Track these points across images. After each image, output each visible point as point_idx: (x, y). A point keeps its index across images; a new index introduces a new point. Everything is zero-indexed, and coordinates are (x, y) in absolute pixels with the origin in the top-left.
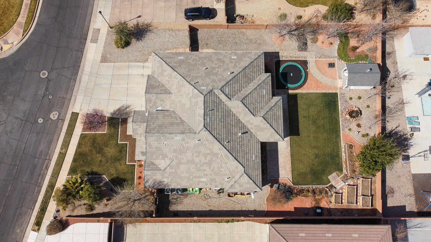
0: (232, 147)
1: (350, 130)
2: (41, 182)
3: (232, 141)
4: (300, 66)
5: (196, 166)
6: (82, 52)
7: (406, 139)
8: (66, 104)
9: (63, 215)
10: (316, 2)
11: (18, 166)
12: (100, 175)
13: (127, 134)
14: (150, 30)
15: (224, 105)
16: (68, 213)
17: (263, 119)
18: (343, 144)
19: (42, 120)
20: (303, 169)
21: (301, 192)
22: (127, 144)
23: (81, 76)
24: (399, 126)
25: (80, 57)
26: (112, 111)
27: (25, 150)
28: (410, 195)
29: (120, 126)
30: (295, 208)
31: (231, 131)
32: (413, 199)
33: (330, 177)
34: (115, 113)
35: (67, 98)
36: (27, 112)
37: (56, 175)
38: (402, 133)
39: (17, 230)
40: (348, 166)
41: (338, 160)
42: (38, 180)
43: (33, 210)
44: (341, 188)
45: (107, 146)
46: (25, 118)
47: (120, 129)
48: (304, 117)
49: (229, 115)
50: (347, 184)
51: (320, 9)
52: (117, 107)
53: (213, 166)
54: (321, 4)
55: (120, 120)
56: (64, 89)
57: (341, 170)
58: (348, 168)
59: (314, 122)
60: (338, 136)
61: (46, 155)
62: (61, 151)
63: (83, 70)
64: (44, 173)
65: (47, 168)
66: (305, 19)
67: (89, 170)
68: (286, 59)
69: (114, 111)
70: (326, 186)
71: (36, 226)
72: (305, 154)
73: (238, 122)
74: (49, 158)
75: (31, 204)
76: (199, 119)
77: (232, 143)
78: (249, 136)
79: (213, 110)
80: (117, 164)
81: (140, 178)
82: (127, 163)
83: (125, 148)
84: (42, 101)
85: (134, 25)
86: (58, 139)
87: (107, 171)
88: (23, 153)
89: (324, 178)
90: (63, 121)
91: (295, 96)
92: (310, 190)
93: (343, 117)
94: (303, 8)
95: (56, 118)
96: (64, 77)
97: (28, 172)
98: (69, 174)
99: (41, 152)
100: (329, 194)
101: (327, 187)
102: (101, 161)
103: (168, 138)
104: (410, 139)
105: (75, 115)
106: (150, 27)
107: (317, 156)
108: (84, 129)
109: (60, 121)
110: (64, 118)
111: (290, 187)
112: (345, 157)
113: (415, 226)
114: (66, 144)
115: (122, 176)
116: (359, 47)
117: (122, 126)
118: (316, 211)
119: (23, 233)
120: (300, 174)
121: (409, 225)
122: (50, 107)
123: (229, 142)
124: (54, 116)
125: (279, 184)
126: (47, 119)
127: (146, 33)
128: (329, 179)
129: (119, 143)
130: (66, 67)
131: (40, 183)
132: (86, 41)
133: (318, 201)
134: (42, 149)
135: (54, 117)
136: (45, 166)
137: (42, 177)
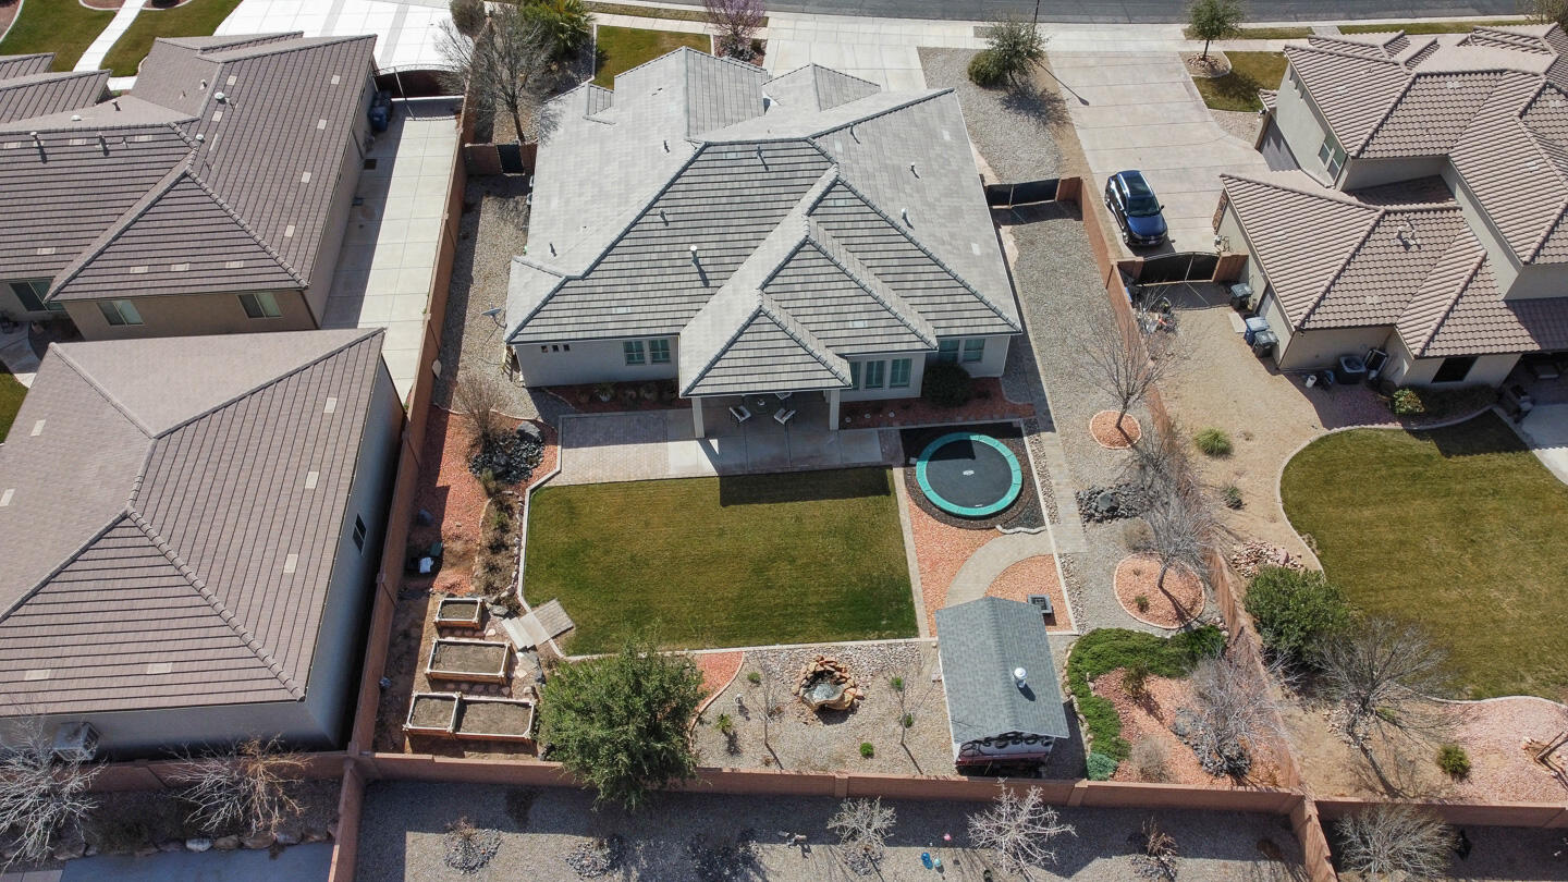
0: (650, 234)
3: (671, 233)
4: (1010, 497)
15: (789, 204)
17: (754, 311)
20: (590, 516)
21: (503, 508)
30: (446, 489)
31: (705, 231)
49: (757, 221)
57: (579, 646)
59: (779, 554)
66: (1235, 520)
68: (1031, 457)
70: (519, 591)
73: (737, 252)
77: (664, 233)
78: (694, 292)
79: (767, 169)
89: (555, 590)
92: (507, 538)
101: (512, 592)
107: (642, 562)
111: (524, 475)
116: (1161, 719)
118: (427, 555)
123: (667, 223)
125: (538, 443)
128: (548, 605)
133: (462, 561)
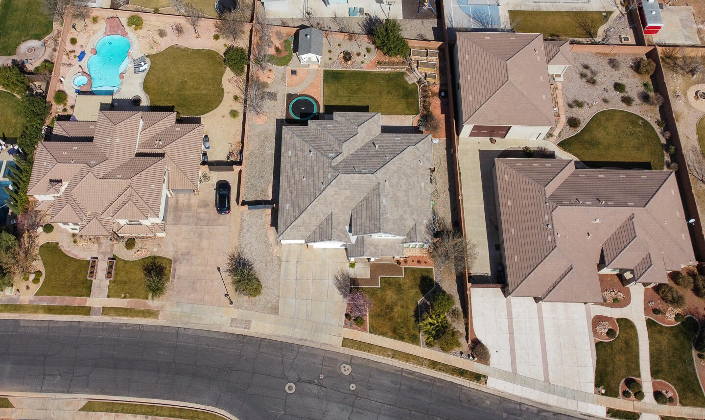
0: (390, 154)
1: (362, 62)
2: (429, 379)
3: (384, 154)
4: (294, 101)
5: (411, 189)
6: (262, 340)
7: (371, 19)
8: (331, 356)
9: (465, 346)
10: (220, 81)
11: (411, 411)
12: (417, 307)
13: (369, 278)
14: (239, 256)
15: (347, 158)
16: (462, 340)
17: (360, 127)
18: (377, 70)
19: (352, 385)
20: (403, 105)
21: (426, 108)
22: (381, 278)
23: (295, 339)
24: (358, 23)
25: (269, 342)
26: (341, 297)
27: (391, 404)
28: (423, 23)
29: (360, 286)
30: (442, 113)
31: (374, 154)
32: (426, 21)
33: (410, 83)
34: (344, 293)
35: (323, 355)
36: (341, 406)
37: (420, 360)
38: (365, 22)
39: (487, 404)
40: (398, 67)
41: (393, 74)
42: (427, 382)
43: (462, 386)
44: (421, 73)
45: (384, 300)
46: (349, 408)
47: (364, 287)
48: (349, 100)
49: (357, 155)
50: (416, 69)
51: (228, 78)
52: (337, 290)
53: (409, 174)
54: (222, 77)
55: (353, 286)
56: (311, 359)
57: (403, 74)
58: (400, 67)
59: (355, 92)
60: (368, 73)
61: (396, 375)
62: (391, 356)
63: (286, 337)
64: (418, 377)
65: (412, 373)
66: (238, 93)
67: (413, 320)
68: (285, 113)
69: (341, 294)
70: (418, 86)
71: (480, 379)
72: (388, 102)
73: (364, 149)
74: (399, 371)
75: (456, 390)
76: (365, 180)
77: (386, 154)
78: (377, 141)
80: (405, 287)
81: (419, 262)
82: (403, 277)
83: (386, 279)
84: (327, 387)
85: (230, 275)
86: (376, 362)
87: (413, 299)
88: (394, 405)
89: (410, 88)
90: (353, 357)
91: (326, 107)
92: (423, 100)
93: (349, 67)
94: (225, 94)
95: (350, 367)
96: (295, 361)
97: (418, 397)
98: (418, 344)
99: (393, 382)
100: (426, 84)
101: (420, 86)
102: (402, 307)
103: (385, 210)
104: (370, 16)
105: (346, 342)
106: (234, 256)
107: (389, 92)
108: (364, 330)
109: (353, 361)
110: (350, 357)
111: (421, 117)
112: (390, 69)
113: (451, 22)
114: (382, 350)
115: (418, 281)
116: (275, 46)
117: (360, 284)
118: (443, 96)
119: (490, 396)
120: (408, 107)
121: (450, 26)
122: (335, 376)
123: (385, 156)
124: (346, 370)
125: (419, 126)
126: (351, 379)
127: (242, 259)
128: (412, 84)
129: (380, 287)
130: (281, 359)
131: (431, 380)
132: (247, 336)
133: (434, 94)
134: (389, 381)
135: (348, 369)
136: (410, 376)
137: (424, 378)
